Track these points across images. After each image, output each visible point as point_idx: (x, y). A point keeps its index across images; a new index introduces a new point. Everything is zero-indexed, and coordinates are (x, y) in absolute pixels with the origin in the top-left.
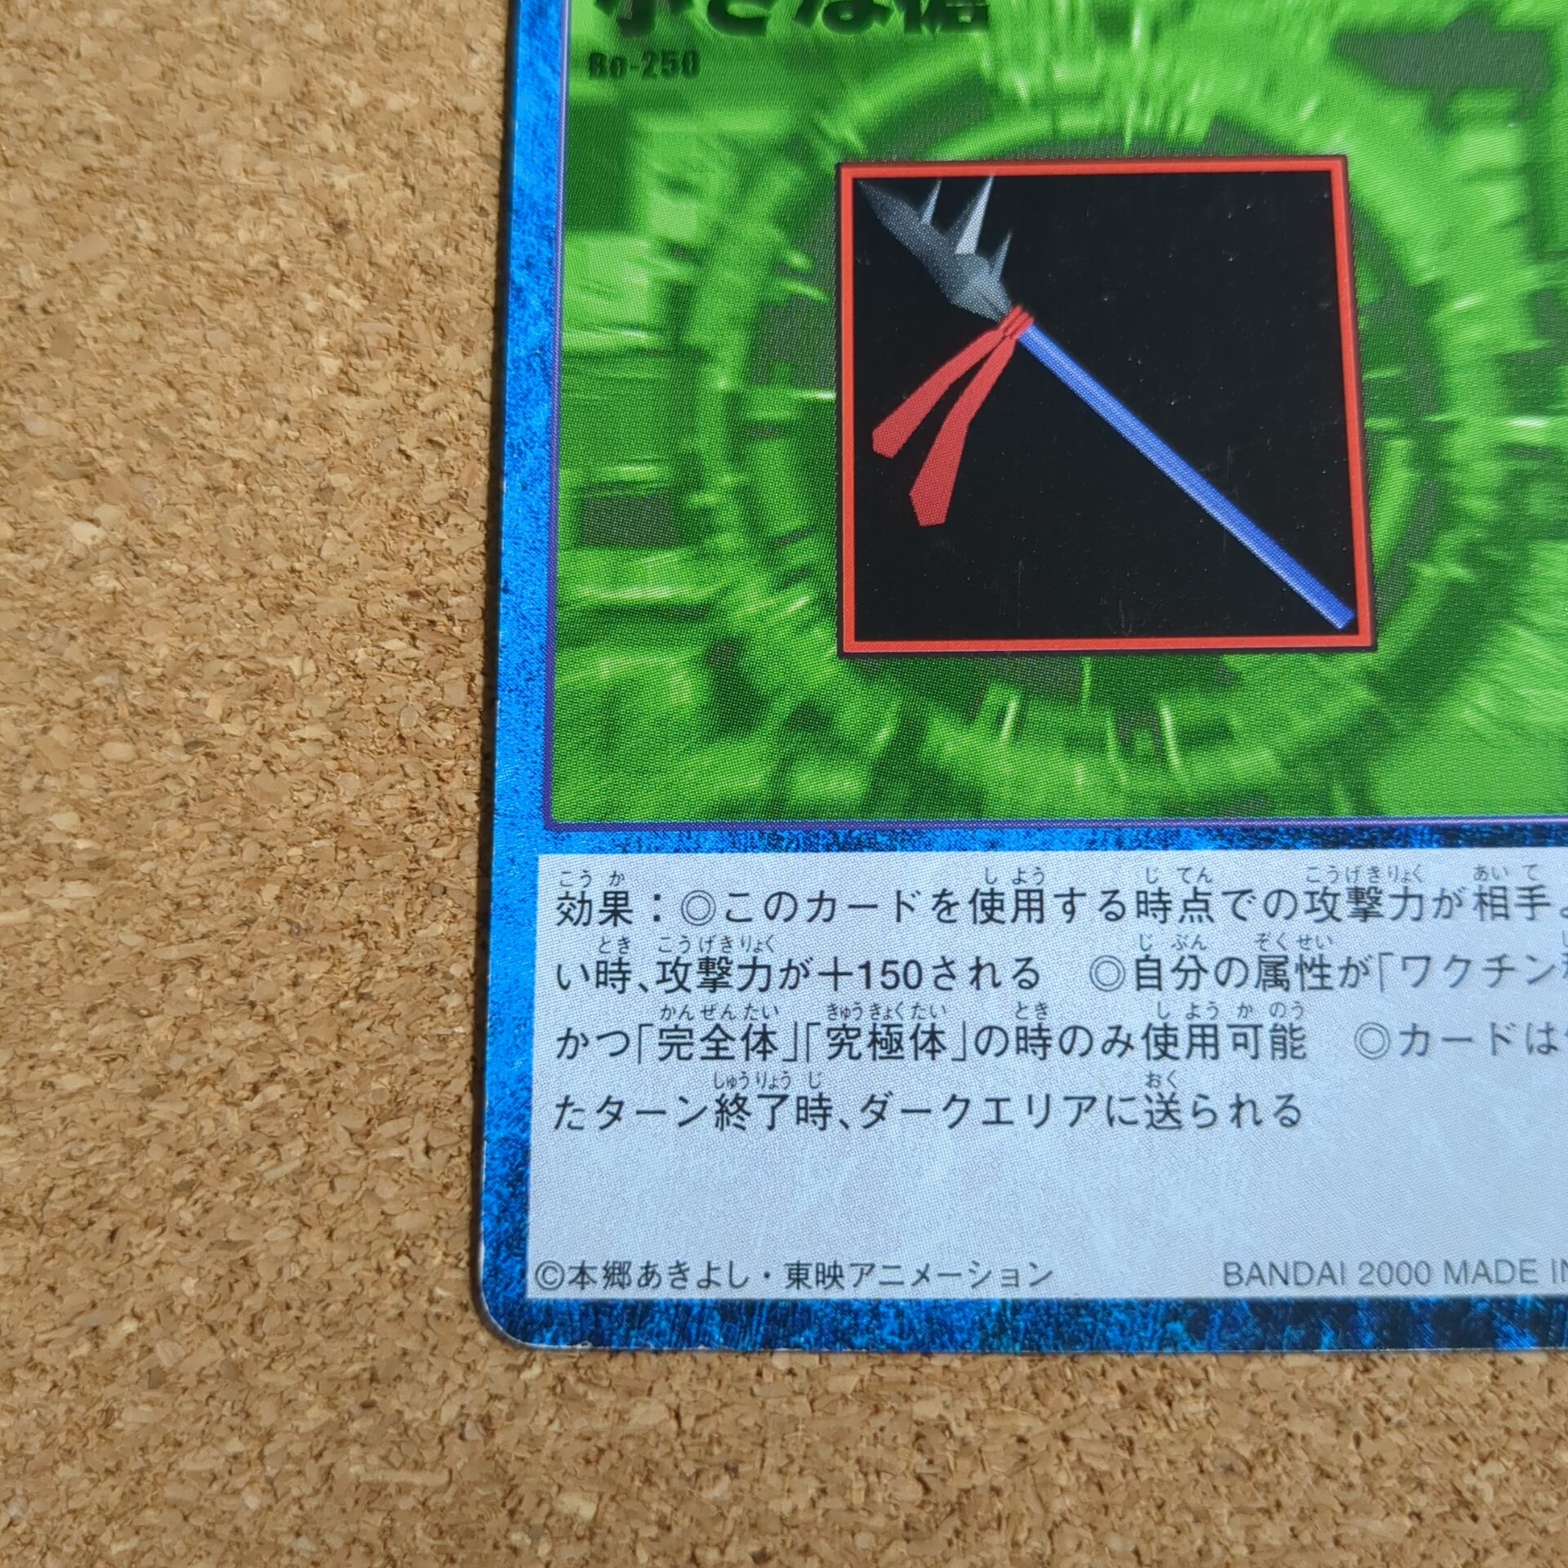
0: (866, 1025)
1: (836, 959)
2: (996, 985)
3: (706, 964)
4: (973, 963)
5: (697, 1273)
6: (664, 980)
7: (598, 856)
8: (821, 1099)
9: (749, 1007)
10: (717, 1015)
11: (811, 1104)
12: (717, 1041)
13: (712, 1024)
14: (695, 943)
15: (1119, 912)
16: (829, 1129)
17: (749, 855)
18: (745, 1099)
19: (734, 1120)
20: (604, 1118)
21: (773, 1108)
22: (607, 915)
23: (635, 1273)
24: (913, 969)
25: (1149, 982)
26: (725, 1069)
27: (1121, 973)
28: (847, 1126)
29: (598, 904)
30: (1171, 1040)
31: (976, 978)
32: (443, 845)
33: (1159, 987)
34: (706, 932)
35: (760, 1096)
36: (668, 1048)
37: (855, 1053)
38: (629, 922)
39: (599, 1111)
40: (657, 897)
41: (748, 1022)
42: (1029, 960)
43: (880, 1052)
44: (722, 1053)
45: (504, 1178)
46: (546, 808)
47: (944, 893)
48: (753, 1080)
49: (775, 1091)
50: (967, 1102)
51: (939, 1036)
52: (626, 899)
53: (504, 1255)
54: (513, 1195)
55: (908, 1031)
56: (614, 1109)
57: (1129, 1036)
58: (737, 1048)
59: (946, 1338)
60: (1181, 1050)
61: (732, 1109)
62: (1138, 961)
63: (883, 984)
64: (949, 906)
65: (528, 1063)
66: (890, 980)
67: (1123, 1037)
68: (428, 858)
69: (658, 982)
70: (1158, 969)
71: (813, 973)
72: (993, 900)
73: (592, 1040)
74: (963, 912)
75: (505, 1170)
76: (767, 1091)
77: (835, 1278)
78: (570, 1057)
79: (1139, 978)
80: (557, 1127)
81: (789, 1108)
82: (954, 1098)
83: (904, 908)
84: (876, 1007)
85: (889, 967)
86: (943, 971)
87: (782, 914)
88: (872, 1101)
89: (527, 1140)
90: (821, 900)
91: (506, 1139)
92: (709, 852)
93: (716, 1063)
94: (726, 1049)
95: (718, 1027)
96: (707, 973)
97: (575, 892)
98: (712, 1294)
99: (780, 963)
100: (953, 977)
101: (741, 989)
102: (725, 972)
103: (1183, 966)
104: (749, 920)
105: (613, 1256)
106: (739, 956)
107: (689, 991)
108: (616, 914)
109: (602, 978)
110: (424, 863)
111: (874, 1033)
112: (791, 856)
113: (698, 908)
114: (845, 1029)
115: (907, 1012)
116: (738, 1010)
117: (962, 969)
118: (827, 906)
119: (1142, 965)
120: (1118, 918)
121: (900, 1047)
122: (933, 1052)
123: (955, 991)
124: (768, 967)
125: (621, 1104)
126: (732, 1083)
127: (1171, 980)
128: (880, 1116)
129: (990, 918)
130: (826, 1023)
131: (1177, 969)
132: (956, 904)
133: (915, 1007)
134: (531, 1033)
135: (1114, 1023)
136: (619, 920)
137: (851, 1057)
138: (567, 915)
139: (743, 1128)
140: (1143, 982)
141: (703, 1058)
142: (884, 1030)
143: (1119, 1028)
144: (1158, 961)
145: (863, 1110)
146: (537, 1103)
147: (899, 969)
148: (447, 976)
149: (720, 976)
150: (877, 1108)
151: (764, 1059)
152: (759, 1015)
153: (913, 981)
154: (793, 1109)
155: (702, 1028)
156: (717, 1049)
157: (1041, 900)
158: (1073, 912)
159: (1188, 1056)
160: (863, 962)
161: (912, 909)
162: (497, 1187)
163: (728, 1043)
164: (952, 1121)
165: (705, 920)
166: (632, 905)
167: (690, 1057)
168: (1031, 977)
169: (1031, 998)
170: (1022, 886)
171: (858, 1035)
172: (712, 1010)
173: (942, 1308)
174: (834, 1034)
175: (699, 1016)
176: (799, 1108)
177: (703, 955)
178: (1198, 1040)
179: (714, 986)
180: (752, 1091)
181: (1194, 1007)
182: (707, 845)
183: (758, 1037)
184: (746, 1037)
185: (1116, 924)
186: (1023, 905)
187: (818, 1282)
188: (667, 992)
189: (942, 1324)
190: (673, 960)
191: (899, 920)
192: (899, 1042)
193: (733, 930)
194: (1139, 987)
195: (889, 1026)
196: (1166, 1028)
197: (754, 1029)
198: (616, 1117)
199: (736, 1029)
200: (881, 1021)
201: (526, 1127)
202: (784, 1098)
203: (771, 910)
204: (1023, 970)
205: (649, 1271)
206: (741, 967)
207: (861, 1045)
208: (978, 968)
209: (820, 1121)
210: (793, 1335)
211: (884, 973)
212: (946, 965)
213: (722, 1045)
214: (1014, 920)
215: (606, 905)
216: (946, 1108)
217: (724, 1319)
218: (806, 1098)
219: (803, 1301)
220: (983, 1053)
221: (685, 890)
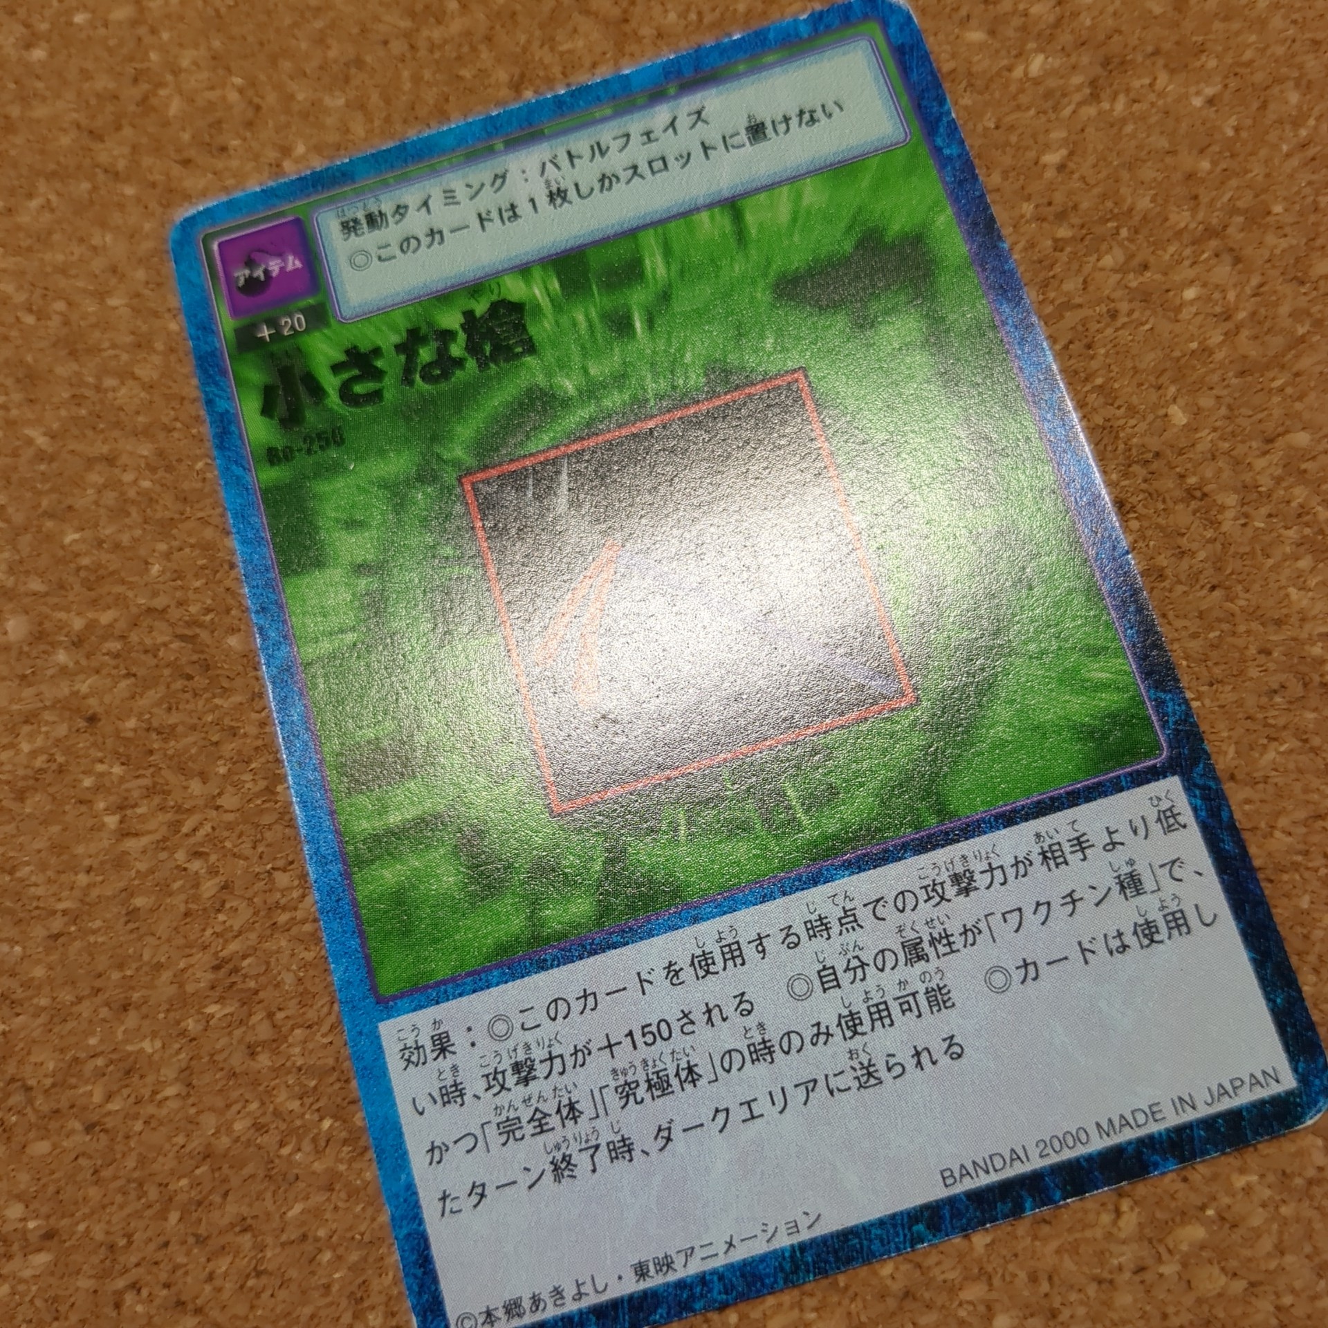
0: (642, 1078)
1: (607, 1036)
2: (724, 1020)
3: (517, 1067)
4: (704, 1009)
5: (569, 1291)
6: (490, 1088)
7: (420, 1012)
8: (623, 1140)
9: (555, 1090)
10: (533, 1101)
11: (617, 1145)
12: (540, 1120)
13: (533, 1109)
14: (505, 1055)
15: (796, 940)
16: (635, 1160)
17: (526, 979)
18: (570, 1156)
19: (566, 1173)
20: (475, 1199)
21: (592, 1156)
22: (439, 1052)
23: (526, 1304)
24: (663, 1025)
25: (831, 984)
26: (550, 1139)
27: (809, 982)
28: (647, 1154)
29: (428, 1046)
30: (857, 1022)
31: (710, 1019)
33: (839, 986)
34: (510, 1044)
35: (580, 1151)
36: (505, 1136)
37: (639, 1099)
38: (454, 1053)
39: (470, 1195)
40: (469, 1029)
41: (557, 1099)
42: (743, 994)
43: (656, 1093)
44: (545, 1128)
45: (415, 1263)
46: (374, 989)
47: (671, 964)
48: (572, 1141)
49: (590, 1144)
50: (727, 1110)
51: (696, 1069)
52: (448, 1036)
53: (430, 1318)
54: (424, 1273)
55: (671, 1072)
56: (479, 1190)
57: (827, 1027)
58: (554, 1121)
59: (759, 1285)
60: (866, 1027)
61: (563, 1166)
62: (819, 972)
63: (646, 1043)
64: (677, 973)
65: (409, 1174)
66: (649, 1039)
67: (823, 1029)
69: (487, 1090)
70: (835, 973)
71: (594, 1051)
72: (706, 959)
73: (451, 1145)
74: (687, 974)
75: (415, 1257)
76: (584, 1145)
77: (668, 1265)
78: (439, 1162)
79: (823, 984)
80: (443, 1215)
81: (603, 1152)
82: (717, 1111)
83: (645, 984)
84: (645, 1062)
85: (646, 1030)
86: (685, 1020)
87: (561, 1015)
88: (660, 1130)
89: (425, 1230)
90: (585, 996)
91: (409, 1235)
92: (497, 985)
93: (543, 1136)
94: (547, 1124)
95: (537, 1110)
96: (519, 1073)
97: (410, 1043)
98: (585, 1303)
99: (569, 1050)
100: (692, 1023)
101: (546, 1078)
102: (532, 1068)
103: (851, 966)
104: (538, 1026)
105: (508, 1296)
106: (538, 1054)
107: (509, 1090)
108: (443, 1050)
109: (446, 1099)
111: (648, 1081)
112: (555, 972)
113: (500, 1028)
114: (626, 1083)
115: (667, 1059)
116: (548, 1093)
117: (698, 1016)
118: (591, 1000)
119: (823, 974)
120: (796, 945)
121: (669, 1085)
122: (693, 1081)
123: (697, 1032)
124: (561, 1056)
125: (483, 1185)
126: (558, 1147)
127: (845, 979)
128: (669, 1139)
129: (708, 972)
130: (613, 1084)
131: (847, 969)
132: (681, 969)
133: (673, 1053)
134: (405, 1153)
135: (814, 1022)
136: (447, 1053)
137: (637, 1103)
138: (409, 1061)
139: (574, 1177)
140: (826, 986)
141: (533, 1135)
142: (655, 1077)
143: (818, 1024)
144: (833, 967)
145: (656, 1138)
146: (424, 1203)
147: (654, 1029)
149: (529, 1073)
150: (665, 1134)
151: (576, 1122)
152: (564, 1092)
153: (666, 1035)
154: (606, 1151)
155: (526, 1114)
156: (541, 1125)
157: (739, 948)
158: (764, 951)
159: (873, 1029)
160: (627, 1032)
161: (651, 983)
162: (412, 1271)
163: (548, 1119)
164: (720, 1127)
165: (507, 1035)
166: (453, 1040)
167: (522, 1138)
168: (748, 1007)
169: (751, 1021)
170: (724, 943)
171: (638, 1085)
172: (530, 1099)
173: (750, 1264)
174: (620, 1090)
175: (522, 1107)
176: (610, 1151)
177: (513, 1061)
178: (876, 1016)
179: (526, 1081)
180: (573, 1149)
181: (866, 993)
182: (495, 980)
183: (567, 1109)
184: (559, 1111)
185: (796, 950)
186: (728, 956)
187: (657, 1272)
188: (495, 1095)
189: (753, 1275)
190: (492, 1070)
191: (644, 993)
192: (668, 1082)
193: (530, 1037)
194: (825, 990)
195: (657, 1073)
196: (851, 1014)
197: (562, 1104)
198: (482, 1196)
199: (550, 1108)
200: (651, 1071)
201: (421, 1222)
202: (597, 1147)
203: (552, 1014)
204: (741, 1002)
205: (536, 1301)
206: (541, 1062)
207: (641, 1092)
208: (709, 1011)
209: (627, 1155)
210: (650, 1315)
211: (644, 1035)
212: (686, 1016)
213: (543, 1121)
214: (725, 969)
215: (434, 1045)
216: (713, 1120)
217: (598, 1319)
218: (613, 1142)
219: (650, 1289)
220: (728, 1071)
221: (487, 1018)
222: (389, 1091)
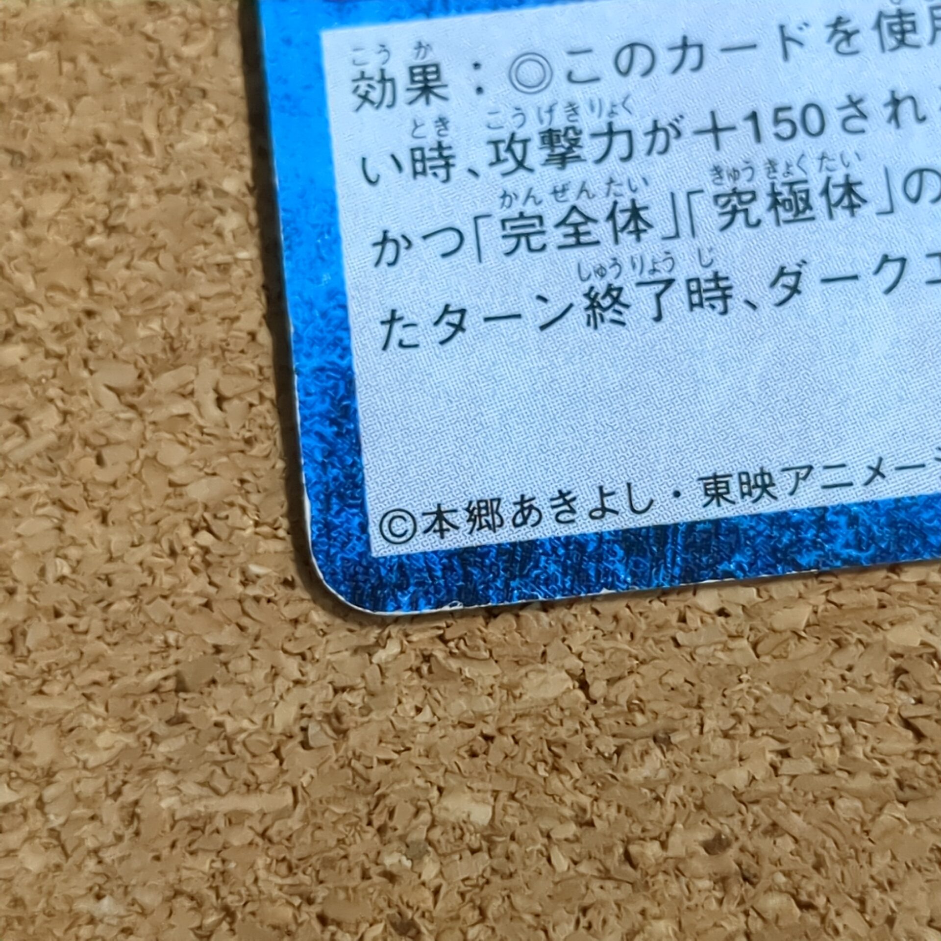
0: (762, 185)
1: (713, 114)
2: (920, 120)
3: (550, 137)
4: (887, 97)
5: (587, 500)
6: (498, 160)
7: (396, 27)
8: (716, 278)
9: (611, 181)
10: (571, 197)
11: (704, 286)
12: (576, 225)
13: (566, 207)
14: (532, 115)
16: (732, 314)
18: (620, 290)
19: (609, 315)
20: (444, 330)
21: (658, 296)
22: (418, 93)
23: (508, 510)
24: (813, 114)
26: (589, 257)
28: (754, 307)
29: (402, 80)
31: (895, 115)
32: (195, 40)
34: (544, 99)
35: (640, 284)
36: (513, 241)
37: (753, 220)
38: (445, 99)
39: (436, 323)
40: (477, 66)
41: (612, 198)
43: (784, 215)
44: (583, 239)
45: (324, 416)
47: (839, 21)
48: (627, 266)
49: (657, 276)
50: (903, 261)
51: (857, 189)
52: (437, 72)
53: (336, 508)
54: (338, 434)
55: (816, 185)
56: (455, 318)
58: (602, 230)
59: (917, 543)
61: (607, 302)
63: (778, 136)
64: (848, 36)
65: (338, 275)
66: (786, 130)
68: (178, 58)
69: (492, 164)
71: (687, 132)
72: (902, 23)
73: (416, 241)
74: (867, 40)
75: (326, 406)
76: (647, 277)
77: (764, 488)
78: (392, 264)
80: (385, 348)
81: (676, 297)
82: (886, 259)
84: (772, 165)
85: (781, 115)
86: (851, 111)
87: (638, 69)
88: (782, 273)
89: (350, 368)
90: (685, 46)
91: (322, 369)
92: (535, 6)
93: (577, 251)
94: (588, 233)
95: (574, 208)
96: (552, 146)
97: (372, 71)
98: (610, 524)
99: (641, 126)
100: (863, 116)
101: (599, 161)
102: (575, 143)
104: (597, 79)
105: (476, 493)
106: (589, 122)
107: (531, 170)
108: (426, 90)
109: (419, 167)
110: (173, 63)
111: (774, 194)
113: (531, 72)
114: (735, 192)
115: (812, 165)
116: (597, 185)
117: (875, 107)
118: (693, 55)
121: (808, 207)
122: (852, 207)
123: (870, 133)
124: (629, 133)
125: (463, 312)
126: (601, 272)
128: (795, 290)
129: (902, 43)
130: (712, 190)
132: (857, 32)
133: (823, 157)
134: (337, 240)
136: (432, 97)
137: (748, 224)
138: (365, 98)
139: (623, 324)
141: (561, 247)
142: (785, 190)
145: (773, 284)
146: (355, 321)
147: (795, 115)
148: (220, 193)
149: (570, 149)
150: (790, 280)
151: (638, 239)
152: (625, 189)
153: (814, 127)
154: (683, 294)
155: (554, 212)
156: (577, 234)
160: (747, 112)
161: (800, 44)
162: (317, 427)
163: (590, 226)
164: (886, 286)
165: (541, 85)
166: (446, 78)
167: (543, 248)
170: (937, 3)
171: (754, 199)
172: (564, 190)
173: (907, 508)
174: (723, 200)
175: (549, 198)
176: (691, 293)
177: (545, 127)
179: (563, 160)
180: (627, 280)
183: (627, 215)
184: (611, 216)
187: (743, 495)
188: (505, 174)
189: (910, 526)
190: (506, 136)
191: (786, 59)
192: (806, 201)
193: (578, 93)
195: (791, 184)
197: (619, 207)
198: (459, 327)
199: (598, 208)
200: (780, 178)
201: (346, 351)
202: (669, 282)
203: (623, 66)
205: (525, 506)
206: (594, 135)
207: (759, 209)
208: (895, 103)
209: (719, 305)
210: (720, 563)
211: (777, 121)
212: (854, 104)
213: (582, 229)
214: (932, 43)
215: (413, 81)
216: (877, 271)
217: (628, 552)
218: (697, 280)
219: (727, 520)
220: (916, 200)
221: (510, 53)
222: (323, 140)
